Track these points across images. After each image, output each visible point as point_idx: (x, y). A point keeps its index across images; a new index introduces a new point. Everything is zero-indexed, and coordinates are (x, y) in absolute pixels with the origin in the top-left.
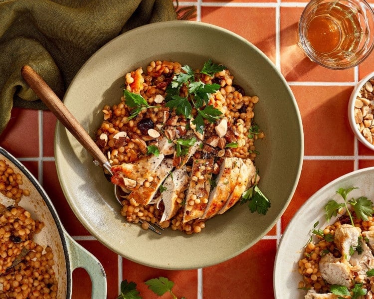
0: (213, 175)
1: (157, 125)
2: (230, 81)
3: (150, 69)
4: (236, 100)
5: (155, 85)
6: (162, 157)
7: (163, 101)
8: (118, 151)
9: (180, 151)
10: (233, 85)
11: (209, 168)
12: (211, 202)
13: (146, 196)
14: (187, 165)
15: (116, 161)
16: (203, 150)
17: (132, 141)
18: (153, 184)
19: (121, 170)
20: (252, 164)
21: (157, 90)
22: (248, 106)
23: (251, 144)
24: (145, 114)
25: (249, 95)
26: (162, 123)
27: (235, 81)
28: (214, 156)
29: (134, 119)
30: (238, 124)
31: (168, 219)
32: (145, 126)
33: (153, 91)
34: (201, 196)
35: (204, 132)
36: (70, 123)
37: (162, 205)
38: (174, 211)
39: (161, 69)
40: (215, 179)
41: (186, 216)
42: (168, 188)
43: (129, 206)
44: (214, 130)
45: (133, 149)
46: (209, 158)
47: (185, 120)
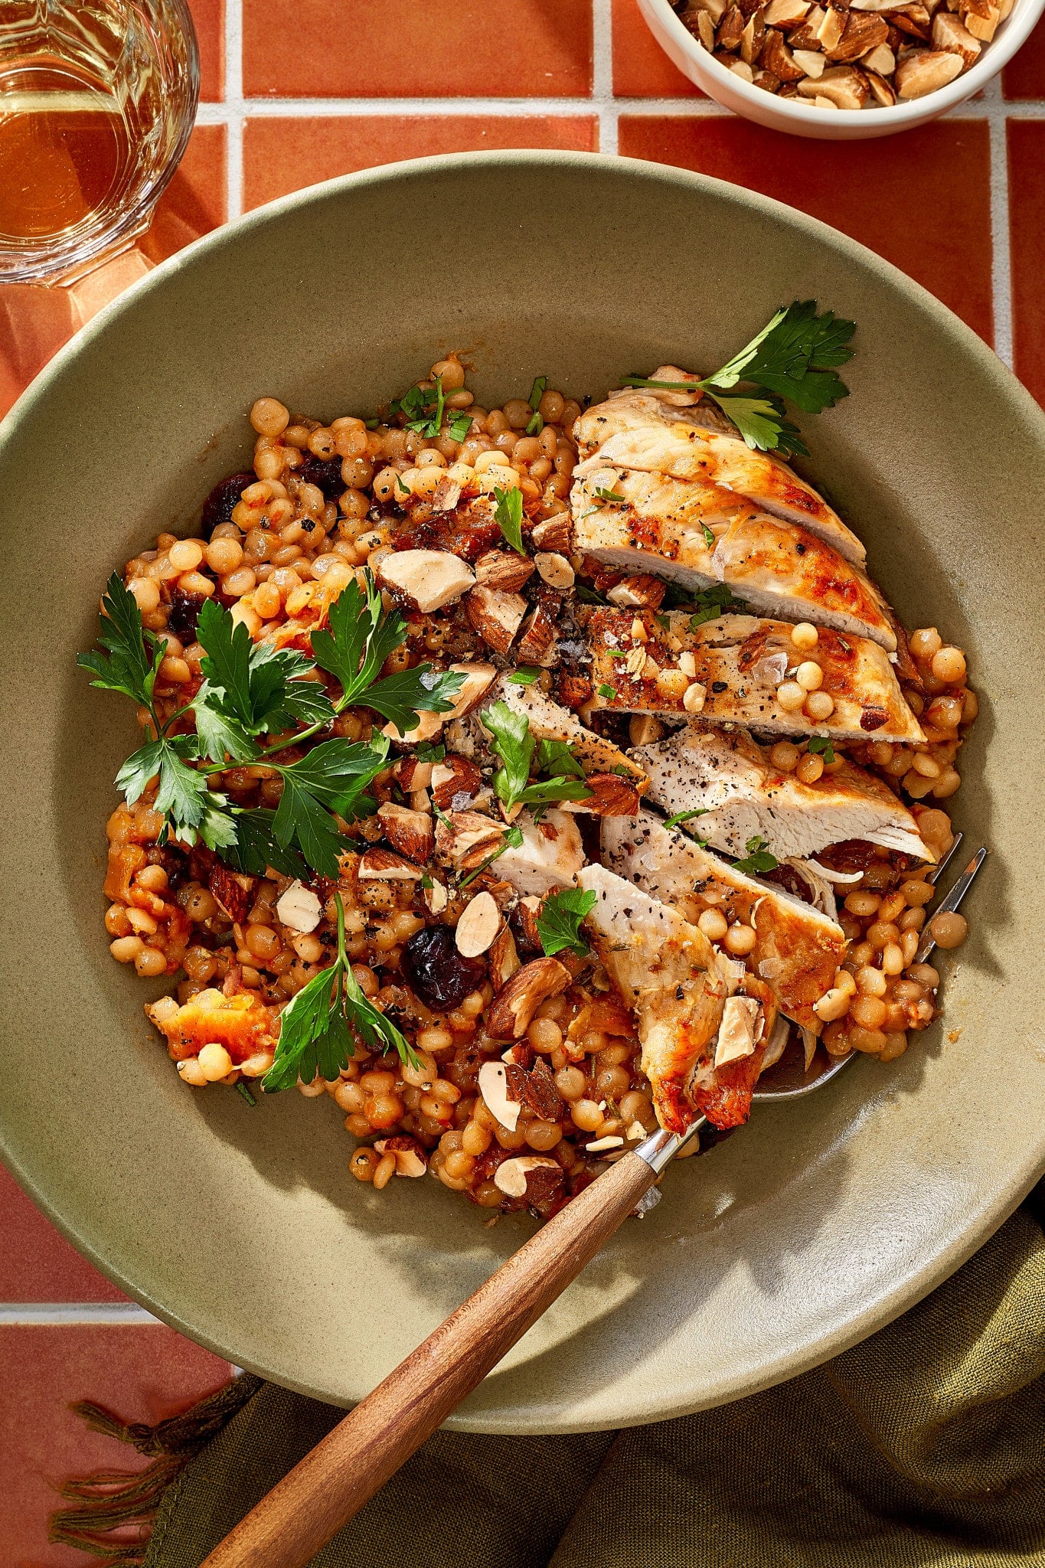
0: (669, 603)
1: (435, 909)
2: (184, 554)
3: (151, 961)
4: (279, 514)
5: (229, 926)
6: (595, 876)
7: (306, 885)
8: (577, 1099)
9: (558, 781)
10: (205, 535)
11: (637, 626)
12: (809, 606)
13: (803, 943)
14: (624, 741)
15: (629, 1105)
16: (547, 663)
17: (526, 1034)
18: (735, 910)
19: (678, 1077)
20: (601, 410)
21: (254, 917)
22: (305, 452)
23: (495, 419)
24: (383, 976)
25: (251, 451)
26: (420, 888)
27: (178, 526)
28: (569, 605)
29: (412, 1030)
30: (400, 496)
31: (908, 822)
32: (442, 972)
33: (262, 938)
34: (783, 658)
35: (455, 668)
36: (453, 1369)
37: (839, 855)
38: (864, 794)
39: (147, 908)
40: (690, 595)
41: (891, 730)
42: (749, 830)
43: (855, 1024)
44: (438, 614)
45: (562, 1022)
46: (584, 630)
47: (398, 768)
